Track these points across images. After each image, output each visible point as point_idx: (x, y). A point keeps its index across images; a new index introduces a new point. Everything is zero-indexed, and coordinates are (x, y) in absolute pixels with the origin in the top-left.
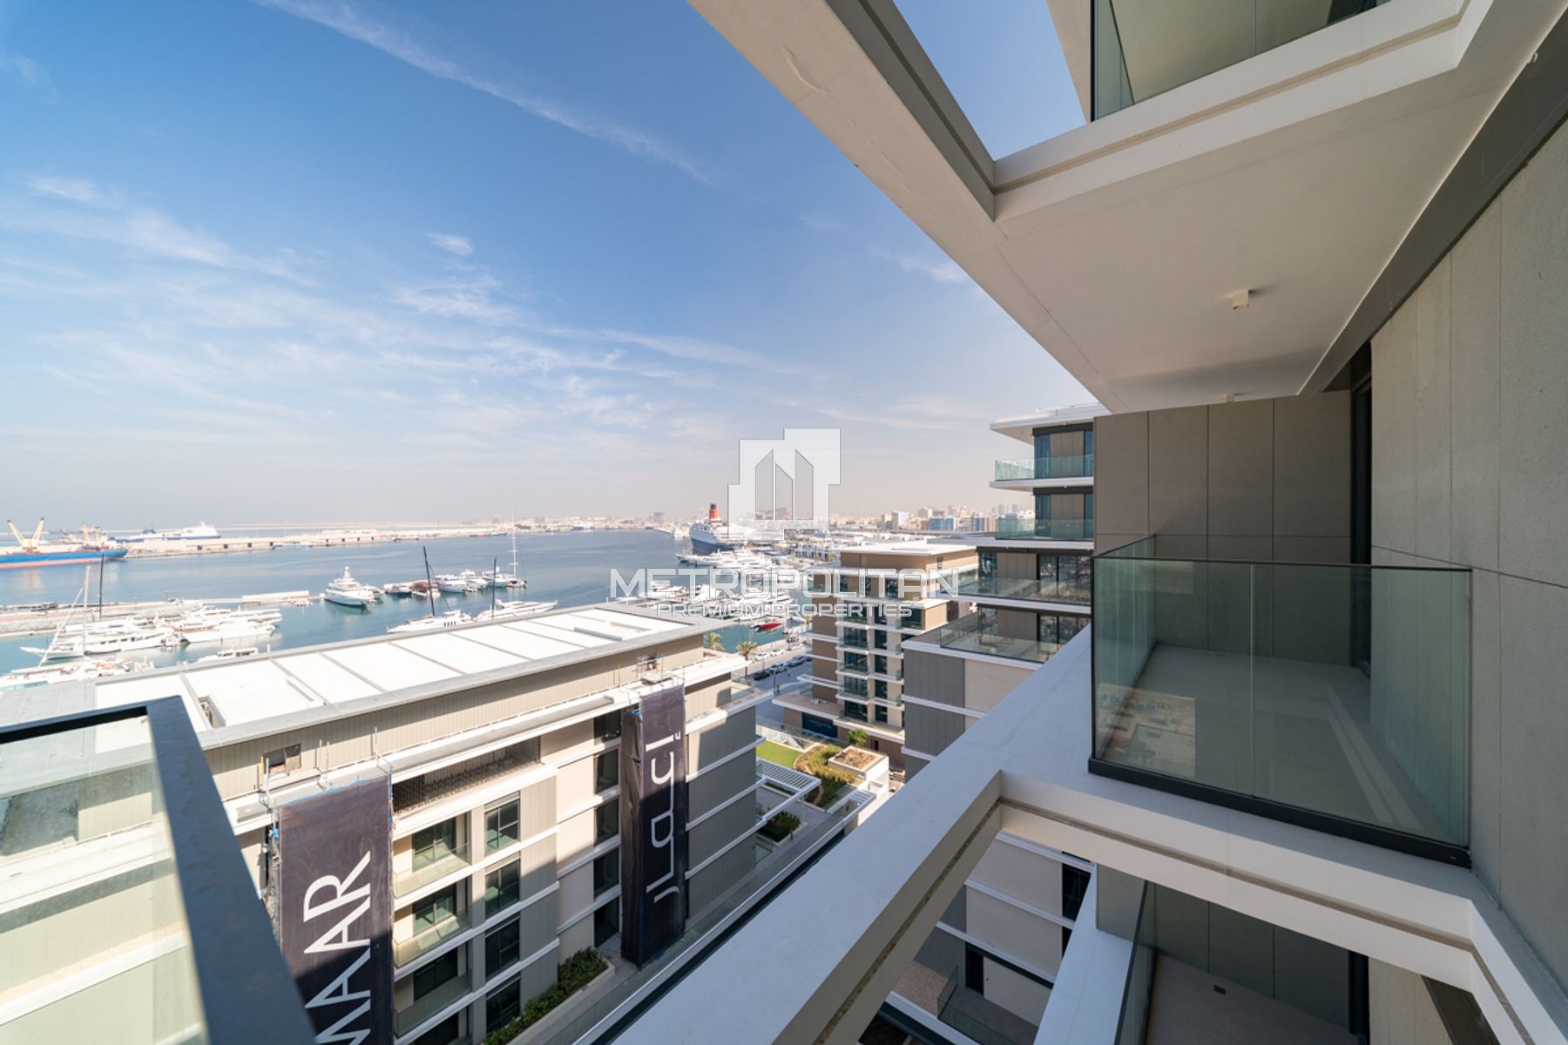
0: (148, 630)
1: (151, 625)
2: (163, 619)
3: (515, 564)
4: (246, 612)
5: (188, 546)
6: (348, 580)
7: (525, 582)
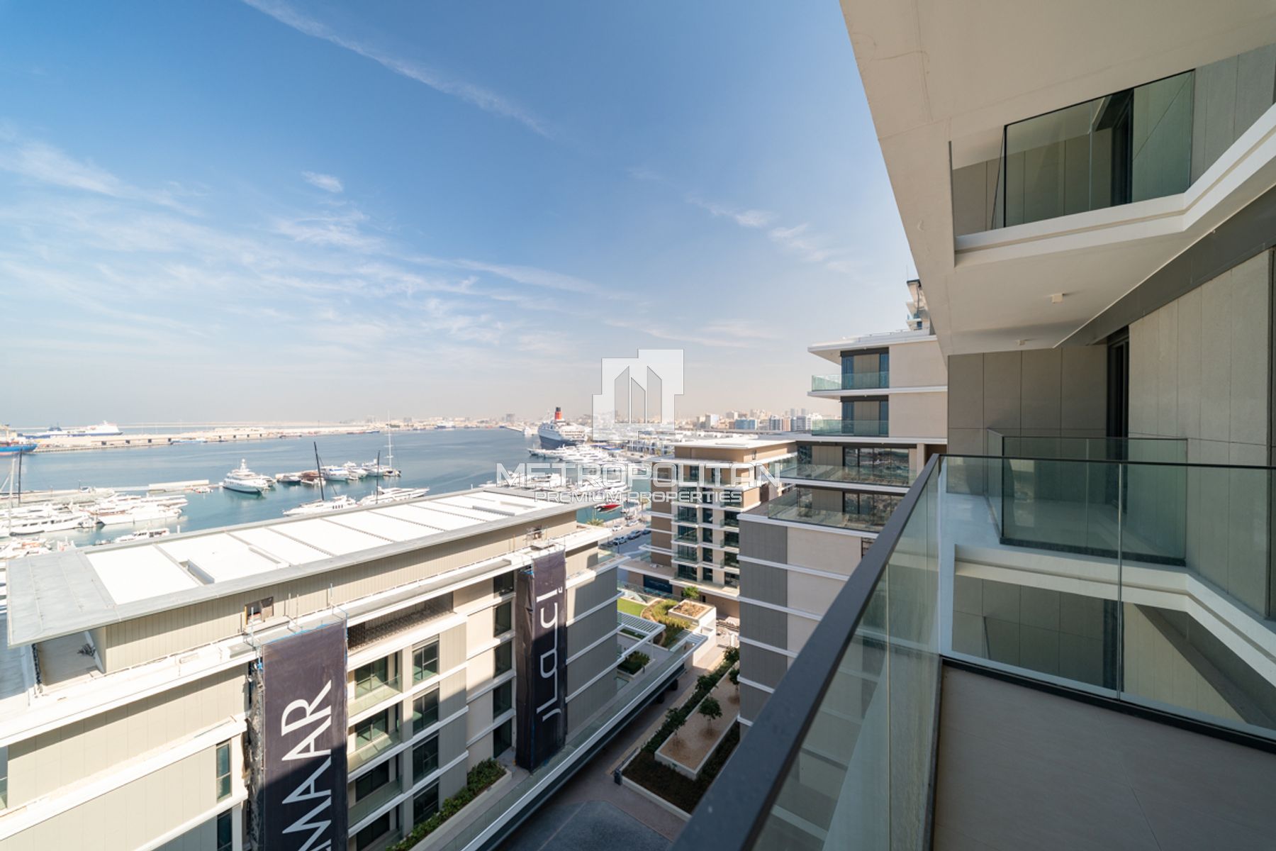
0: (65, 514)
1: (66, 510)
2: (78, 505)
3: (391, 457)
4: (154, 498)
5: (93, 442)
6: (245, 470)
7: (400, 472)
